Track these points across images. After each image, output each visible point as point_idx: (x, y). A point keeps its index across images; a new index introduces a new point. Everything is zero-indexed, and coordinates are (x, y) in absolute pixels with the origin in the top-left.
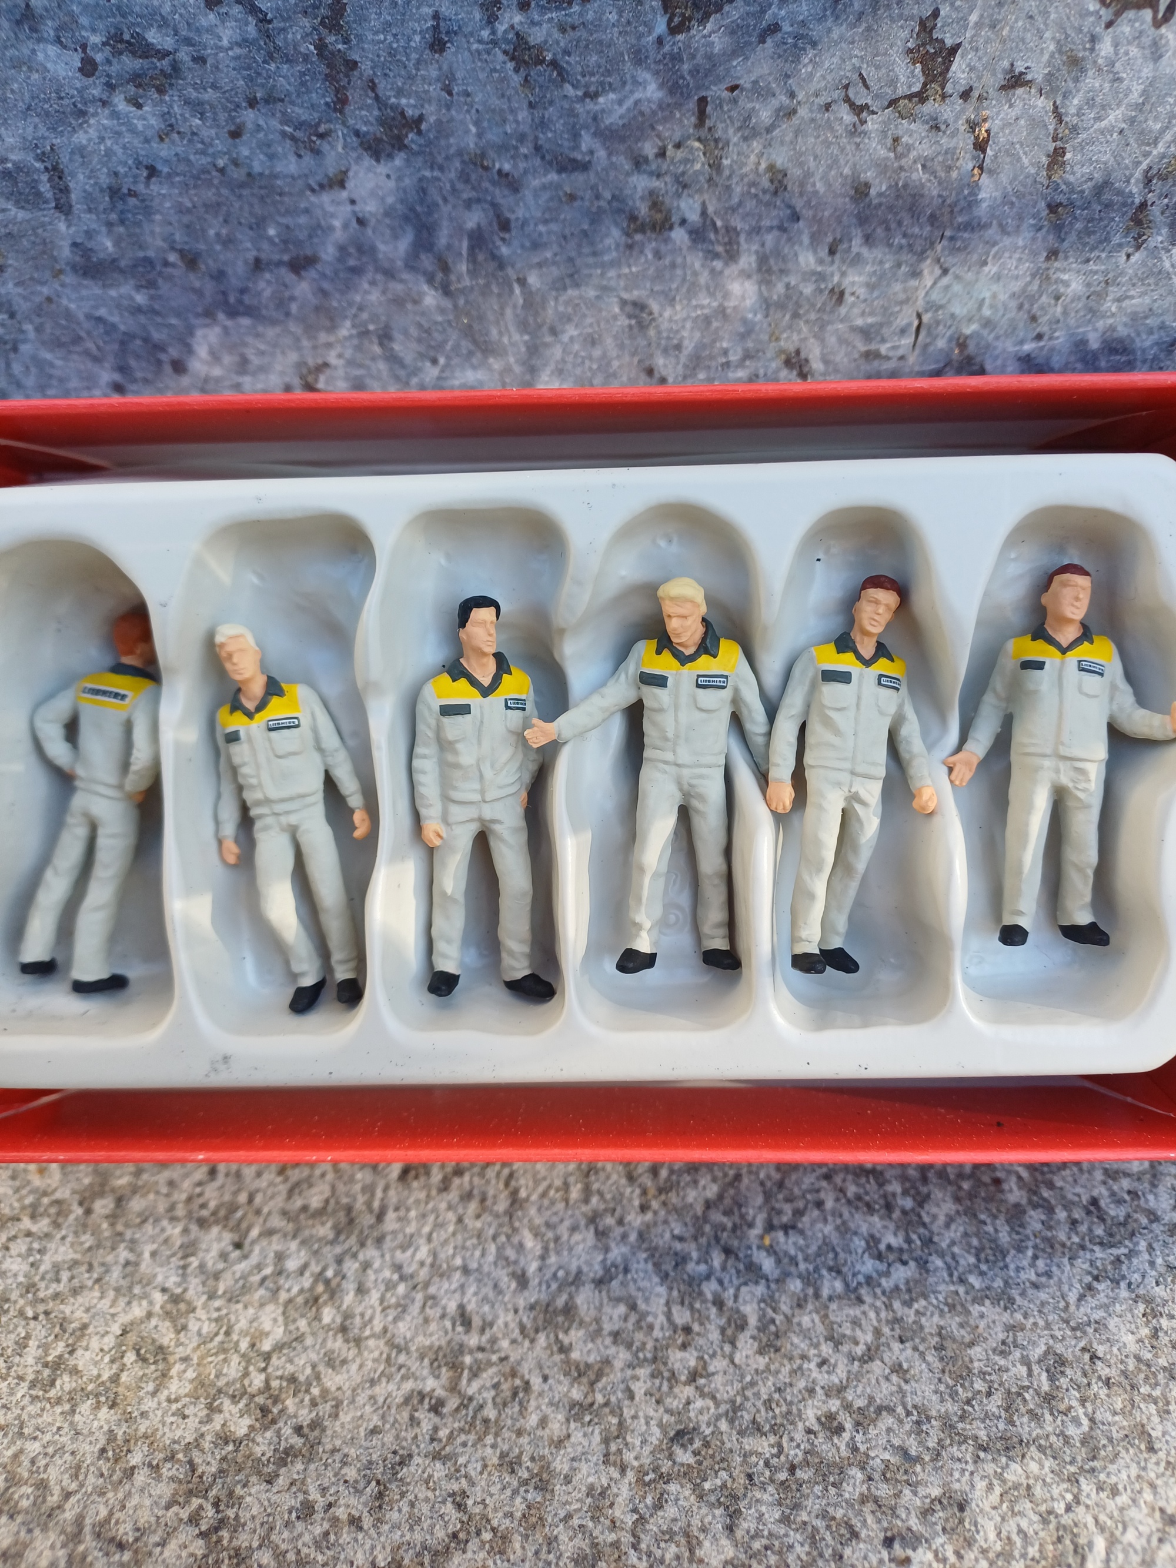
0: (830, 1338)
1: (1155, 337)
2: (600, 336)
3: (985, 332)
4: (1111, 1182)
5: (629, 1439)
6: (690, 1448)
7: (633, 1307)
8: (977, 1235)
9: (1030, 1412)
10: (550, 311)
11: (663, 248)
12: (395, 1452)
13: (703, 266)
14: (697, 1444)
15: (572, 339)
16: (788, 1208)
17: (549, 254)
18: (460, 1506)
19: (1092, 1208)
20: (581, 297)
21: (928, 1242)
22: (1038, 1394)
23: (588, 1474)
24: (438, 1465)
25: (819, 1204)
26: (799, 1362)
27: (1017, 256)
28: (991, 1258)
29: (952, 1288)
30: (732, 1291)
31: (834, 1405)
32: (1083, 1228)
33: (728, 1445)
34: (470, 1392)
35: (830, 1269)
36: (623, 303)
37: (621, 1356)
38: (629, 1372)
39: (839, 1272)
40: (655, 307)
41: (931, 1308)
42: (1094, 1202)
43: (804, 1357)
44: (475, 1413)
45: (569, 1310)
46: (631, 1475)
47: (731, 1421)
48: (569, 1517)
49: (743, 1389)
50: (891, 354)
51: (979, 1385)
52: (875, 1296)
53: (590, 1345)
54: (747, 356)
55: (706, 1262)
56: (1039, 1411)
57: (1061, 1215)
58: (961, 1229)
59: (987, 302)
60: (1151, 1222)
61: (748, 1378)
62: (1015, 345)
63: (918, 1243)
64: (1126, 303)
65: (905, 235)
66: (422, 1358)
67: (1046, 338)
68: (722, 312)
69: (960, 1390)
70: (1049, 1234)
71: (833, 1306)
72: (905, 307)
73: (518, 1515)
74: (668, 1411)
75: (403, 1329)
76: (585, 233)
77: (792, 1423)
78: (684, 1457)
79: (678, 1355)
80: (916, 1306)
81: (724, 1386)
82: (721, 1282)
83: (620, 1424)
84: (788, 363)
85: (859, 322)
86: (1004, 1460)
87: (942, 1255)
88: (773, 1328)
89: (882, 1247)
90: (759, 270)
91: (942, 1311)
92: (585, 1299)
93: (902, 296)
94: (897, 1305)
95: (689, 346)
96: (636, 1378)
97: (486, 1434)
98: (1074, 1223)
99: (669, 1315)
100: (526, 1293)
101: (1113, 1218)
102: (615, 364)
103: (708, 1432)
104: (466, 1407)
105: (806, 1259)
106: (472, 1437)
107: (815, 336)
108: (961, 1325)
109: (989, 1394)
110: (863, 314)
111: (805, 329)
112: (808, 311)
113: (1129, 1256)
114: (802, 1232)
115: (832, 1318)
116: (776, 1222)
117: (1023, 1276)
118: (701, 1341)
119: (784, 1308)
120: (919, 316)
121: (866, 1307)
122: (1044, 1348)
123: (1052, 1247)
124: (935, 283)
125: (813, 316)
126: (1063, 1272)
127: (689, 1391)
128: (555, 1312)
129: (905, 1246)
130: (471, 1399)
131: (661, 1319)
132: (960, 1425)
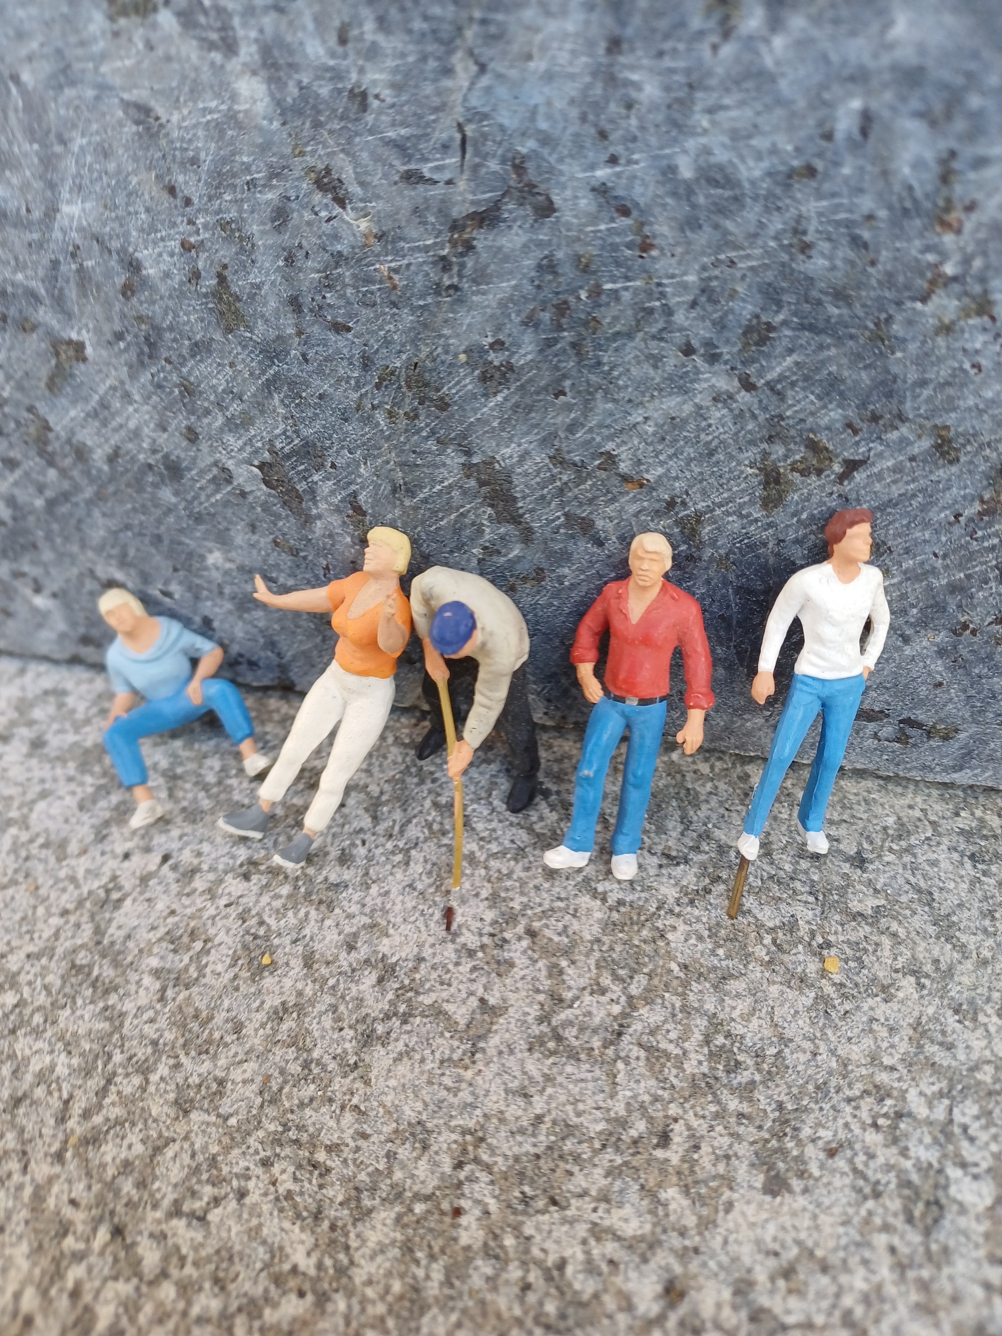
1: (765, 164)
2: (110, 146)
3: (545, 152)
4: (592, 1242)
8: (402, 1276)
10: (52, 115)
11: (154, 37)
13: (201, 58)
16: (208, 1191)
17: (34, 45)
19: (555, 1273)
20: (79, 97)
25: (242, 1194)
27: (568, 46)
28: (405, 1314)
32: (532, 1298)
36: (126, 105)
39: (223, 1288)
40: (160, 110)
42: (561, 1265)
50: (436, 177)
54: (274, 174)
55: (88, 1241)
57: (514, 1273)
58: (387, 1265)
59: (542, 110)
60: (621, 1309)
62: (585, 171)
63: (331, 1271)
64: (721, 116)
65: (426, 18)
67: (622, 161)
68: (231, 117)
70: (489, 1297)
72: (441, 114)
76: (66, 18)
82: (90, 1270)
84: (319, 184)
85: (391, 134)
87: (350, 1293)
89: (286, 1267)
90: (264, 65)
93: (436, 101)
95: (207, 160)
98: (526, 1287)
99: (17, 1296)
101: (576, 1293)
102: (134, 180)
105: (196, 1264)
107: (343, 150)
110: (393, 124)
111: (331, 142)
112: (329, 119)
116: (186, 1208)
119: (142, 1319)
120: (460, 127)
123: (484, 1314)
124: (473, 84)
125: (336, 125)
129: (312, 1272)
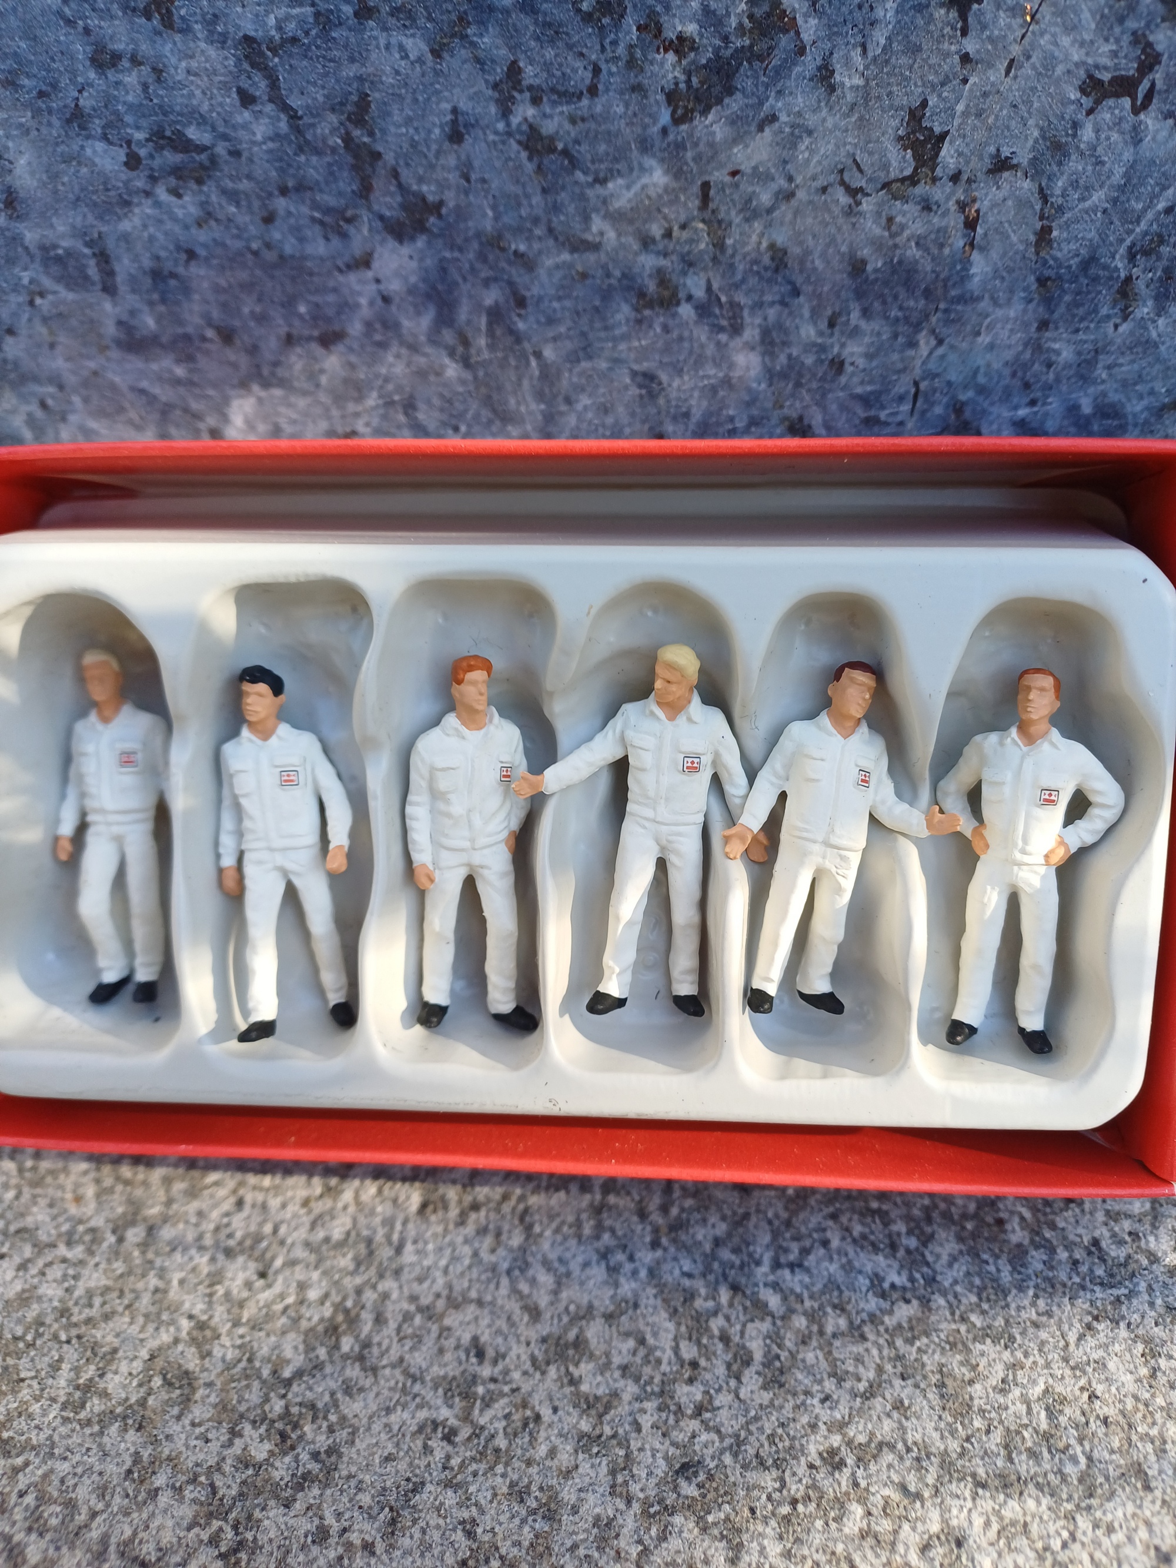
0: (833, 1375)
5: (635, 1471)
6: (695, 1481)
7: (642, 1341)
9: (1029, 1450)
12: (408, 1480)
14: (702, 1477)
15: (586, 408)
18: (470, 1534)
21: (931, 1281)
22: (1037, 1432)
23: (595, 1505)
24: (450, 1493)
26: (802, 1397)
29: (954, 1326)
30: (738, 1327)
31: (836, 1440)
33: (732, 1479)
34: (482, 1421)
35: (835, 1307)
37: (630, 1389)
38: (637, 1405)
41: (933, 1346)
43: (807, 1393)
44: (487, 1441)
45: (579, 1344)
46: (636, 1507)
47: (735, 1455)
48: (575, 1547)
49: (747, 1423)
51: (978, 1423)
52: (878, 1333)
53: (599, 1378)
56: (1037, 1449)
61: (753, 1413)
66: (436, 1388)
69: (960, 1428)
71: (837, 1343)
73: (526, 1544)
74: (674, 1444)
75: (418, 1359)
77: (795, 1458)
78: (689, 1490)
79: (686, 1389)
80: (918, 1343)
81: (728, 1419)
83: (627, 1456)
86: (1002, 1497)
88: (777, 1364)
91: (943, 1349)
92: (594, 1332)
94: (899, 1342)
96: (644, 1411)
97: (496, 1463)
100: (539, 1326)
103: (712, 1465)
104: (478, 1436)
106: (483, 1467)
108: (961, 1363)
109: (988, 1432)
113: (1129, 1297)
114: (808, 1270)
115: (836, 1354)
117: (1024, 1315)
118: (708, 1376)
121: (869, 1345)
122: (1043, 1387)
126: (1063, 1312)
127: (694, 1425)
128: (567, 1346)
130: (482, 1428)
131: (669, 1353)
132: (960, 1462)
